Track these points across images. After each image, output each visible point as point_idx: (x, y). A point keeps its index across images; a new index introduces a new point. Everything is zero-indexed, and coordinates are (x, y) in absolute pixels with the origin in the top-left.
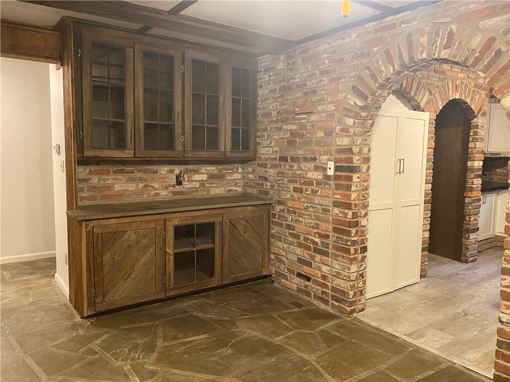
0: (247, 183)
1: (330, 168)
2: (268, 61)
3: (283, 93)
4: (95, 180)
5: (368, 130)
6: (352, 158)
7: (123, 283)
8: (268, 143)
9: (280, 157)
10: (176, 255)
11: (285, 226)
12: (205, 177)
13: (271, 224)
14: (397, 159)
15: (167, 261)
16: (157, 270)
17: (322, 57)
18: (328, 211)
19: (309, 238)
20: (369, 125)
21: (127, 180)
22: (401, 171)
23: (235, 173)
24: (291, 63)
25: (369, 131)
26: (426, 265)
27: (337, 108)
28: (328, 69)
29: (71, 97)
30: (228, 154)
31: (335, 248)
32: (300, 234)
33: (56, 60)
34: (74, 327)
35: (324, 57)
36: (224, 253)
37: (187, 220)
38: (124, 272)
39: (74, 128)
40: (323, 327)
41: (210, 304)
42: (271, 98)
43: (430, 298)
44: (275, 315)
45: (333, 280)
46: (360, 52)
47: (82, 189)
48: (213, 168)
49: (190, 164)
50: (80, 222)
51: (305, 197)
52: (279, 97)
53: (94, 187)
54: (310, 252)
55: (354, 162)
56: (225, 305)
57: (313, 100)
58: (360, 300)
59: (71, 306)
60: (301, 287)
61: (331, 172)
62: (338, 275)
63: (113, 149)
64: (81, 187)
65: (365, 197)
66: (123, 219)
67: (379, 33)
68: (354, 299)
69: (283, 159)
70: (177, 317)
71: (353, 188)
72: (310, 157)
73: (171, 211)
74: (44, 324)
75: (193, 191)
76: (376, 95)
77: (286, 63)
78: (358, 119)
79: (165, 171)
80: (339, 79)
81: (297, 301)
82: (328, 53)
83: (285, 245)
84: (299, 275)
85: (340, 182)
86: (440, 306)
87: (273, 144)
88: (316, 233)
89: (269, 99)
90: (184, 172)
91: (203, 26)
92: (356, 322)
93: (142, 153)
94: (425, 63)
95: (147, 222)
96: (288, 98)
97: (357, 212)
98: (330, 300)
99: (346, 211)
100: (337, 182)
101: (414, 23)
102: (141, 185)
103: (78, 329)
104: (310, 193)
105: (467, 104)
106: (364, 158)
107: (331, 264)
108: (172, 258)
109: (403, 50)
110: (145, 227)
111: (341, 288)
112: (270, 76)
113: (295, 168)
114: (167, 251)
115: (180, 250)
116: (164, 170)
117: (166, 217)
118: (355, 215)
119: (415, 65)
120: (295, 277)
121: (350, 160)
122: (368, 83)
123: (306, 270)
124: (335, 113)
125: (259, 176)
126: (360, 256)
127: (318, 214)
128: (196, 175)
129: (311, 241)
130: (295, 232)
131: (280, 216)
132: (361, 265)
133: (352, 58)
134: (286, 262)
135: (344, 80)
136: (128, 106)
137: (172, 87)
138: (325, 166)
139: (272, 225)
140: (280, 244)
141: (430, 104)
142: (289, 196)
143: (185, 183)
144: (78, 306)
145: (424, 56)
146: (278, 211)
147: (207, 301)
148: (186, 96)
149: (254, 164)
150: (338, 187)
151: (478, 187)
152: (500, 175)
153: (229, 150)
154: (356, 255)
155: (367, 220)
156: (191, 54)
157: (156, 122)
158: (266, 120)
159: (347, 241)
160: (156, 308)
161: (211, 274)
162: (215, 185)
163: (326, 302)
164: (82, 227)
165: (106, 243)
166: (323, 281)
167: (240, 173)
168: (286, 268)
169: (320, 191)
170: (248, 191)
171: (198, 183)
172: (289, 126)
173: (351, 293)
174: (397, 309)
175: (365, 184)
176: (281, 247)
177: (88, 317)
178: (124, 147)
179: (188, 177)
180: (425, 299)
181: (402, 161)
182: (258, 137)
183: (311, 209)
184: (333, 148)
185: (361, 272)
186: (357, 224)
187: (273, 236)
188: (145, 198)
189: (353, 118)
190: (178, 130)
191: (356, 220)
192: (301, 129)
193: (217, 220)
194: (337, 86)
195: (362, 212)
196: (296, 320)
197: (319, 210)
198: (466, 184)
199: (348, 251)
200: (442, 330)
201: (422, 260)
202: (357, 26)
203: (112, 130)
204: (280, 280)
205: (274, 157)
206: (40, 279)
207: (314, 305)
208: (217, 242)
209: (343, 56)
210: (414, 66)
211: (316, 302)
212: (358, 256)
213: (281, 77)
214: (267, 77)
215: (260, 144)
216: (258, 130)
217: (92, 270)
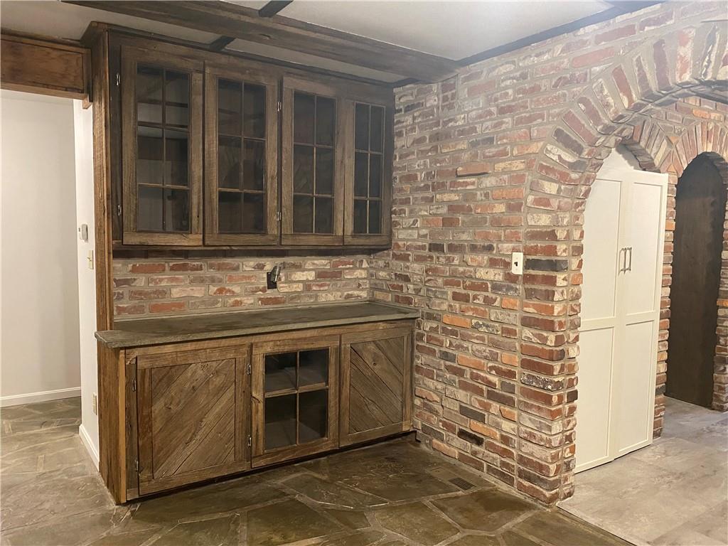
0: (376, 284)
1: (516, 264)
2: (412, 94)
3: (434, 144)
4: (141, 282)
5: (580, 201)
6: (556, 247)
7: (184, 448)
8: (411, 223)
9: (430, 244)
10: (267, 401)
11: (438, 355)
12: (311, 276)
13: (416, 350)
14: (620, 249)
15: (254, 410)
16: (237, 426)
17: (503, 85)
18: (514, 333)
19: (481, 375)
20: (582, 194)
21: (191, 281)
22: (627, 267)
23: (358, 269)
24: (449, 96)
25: (583, 203)
26: (661, 416)
27: (529, 166)
28: (514, 104)
29: (104, 151)
30: (349, 240)
31: (525, 393)
32: (464, 368)
33: (82, 92)
34: (105, 521)
35: (506, 86)
36: (343, 397)
37: (285, 345)
38: (185, 430)
39: (108, 199)
40: (509, 525)
41: (320, 480)
42: (416, 151)
43: (675, 474)
44: (427, 501)
45: (520, 445)
46: (568, 76)
47: (120, 297)
48: (323, 261)
49: (288, 256)
50: (117, 351)
51: (472, 309)
52: (430, 150)
53: (140, 293)
54: (481, 399)
55: (559, 254)
56: (346, 482)
57: (487, 154)
58: (566, 479)
59: (102, 483)
60: (466, 454)
61: (518, 270)
62: (530, 438)
63: (170, 233)
64: (119, 293)
65: (576, 311)
66: (185, 344)
67: (603, 43)
68: (557, 477)
69: (436, 247)
70: (270, 503)
71: (557, 297)
72: (482, 244)
73: (261, 331)
74: (58, 513)
75: (292, 298)
76: (597, 145)
77: (441, 96)
78: (564, 184)
79: (250, 267)
80: (531, 119)
81: (460, 476)
82: (513, 78)
83: (439, 384)
84: (463, 434)
85: (533, 287)
86: (695, 487)
87: (418, 224)
88: (492, 368)
89: (413, 153)
90: (280, 267)
91: (313, 35)
92: (561, 517)
93: (215, 239)
94: (686, 90)
95: (222, 349)
96: (445, 151)
97: (562, 335)
98: (516, 477)
99: (545, 334)
100: (527, 286)
101: (668, 23)
102: (213, 289)
103: (110, 525)
104: (481, 302)
105: (724, 160)
106: (573, 247)
107: (518, 418)
108: (261, 406)
109: (646, 68)
110: (219, 358)
111: (535, 460)
112: (414, 118)
113: (456, 262)
114: (254, 394)
115: (274, 393)
116: (249, 264)
117: (253, 341)
118: (559, 341)
119: (667, 94)
120: (457, 437)
121: (552, 250)
122: (583, 125)
123: (475, 426)
124: (524, 175)
125: (396, 274)
126: (567, 407)
127: (496, 337)
128: (298, 273)
129: (483, 381)
130: (455, 365)
131: (430, 339)
132: (569, 422)
133: (555, 86)
134: (441, 412)
135: (540, 121)
136: (193, 164)
137: (263, 135)
138: (507, 260)
139: (416, 353)
140: (431, 383)
141: (669, 161)
142: (445, 307)
143: (281, 285)
144: (112, 483)
145: (687, 77)
146: (427, 329)
147: (316, 475)
148: (284, 150)
149: (388, 255)
150: (530, 294)
153: (349, 234)
154: (561, 406)
155: (578, 348)
156: (292, 84)
157: (237, 190)
158: (407, 187)
159: (546, 383)
160: (236, 486)
161: (323, 430)
162: (326, 288)
163: (509, 481)
164: (118, 359)
165: (157, 384)
166: (503, 446)
167: (364, 269)
168: (441, 421)
169: (499, 299)
170: (378, 298)
171: (301, 285)
172: (446, 195)
173: (553, 467)
174: (625, 492)
175: (576, 289)
176: (433, 388)
177: (128, 503)
178: (187, 230)
179: (285, 276)
180: (668, 477)
181: (628, 251)
182: (395, 213)
183: (483, 329)
184: (522, 231)
185: (568, 433)
186: (562, 355)
187: (418, 369)
188: (219, 309)
189: (555, 182)
190: (272, 203)
191: (561, 348)
192: (467, 200)
193: (332, 345)
194: (528, 131)
195: (571, 335)
196: (462, 510)
197: (497, 331)
198: (719, 287)
199: (548, 400)
200: (707, 533)
201: (657, 409)
202: (564, 33)
203: (169, 203)
204: (431, 441)
205: (420, 244)
206: (56, 433)
207: (490, 485)
208: (332, 380)
209: (538, 83)
210: (665, 95)
211: (492, 479)
212: (564, 407)
213: (432, 120)
214: (409, 120)
215: (397, 223)
216: (394, 202)
217: (135, 428)
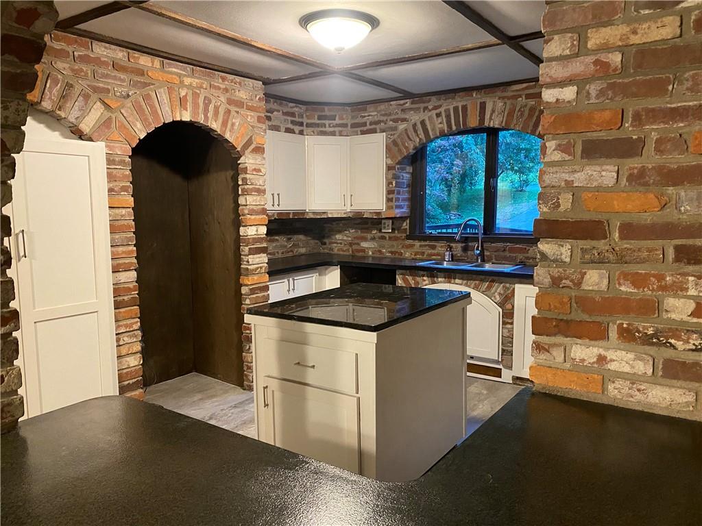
105: (216, 131)
151: (261, 268)
152: (341, 244)
181: (21, 235)
198: (241, 264)
